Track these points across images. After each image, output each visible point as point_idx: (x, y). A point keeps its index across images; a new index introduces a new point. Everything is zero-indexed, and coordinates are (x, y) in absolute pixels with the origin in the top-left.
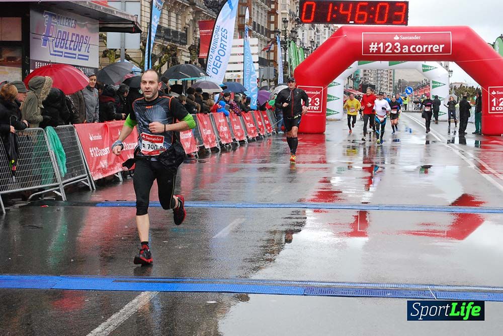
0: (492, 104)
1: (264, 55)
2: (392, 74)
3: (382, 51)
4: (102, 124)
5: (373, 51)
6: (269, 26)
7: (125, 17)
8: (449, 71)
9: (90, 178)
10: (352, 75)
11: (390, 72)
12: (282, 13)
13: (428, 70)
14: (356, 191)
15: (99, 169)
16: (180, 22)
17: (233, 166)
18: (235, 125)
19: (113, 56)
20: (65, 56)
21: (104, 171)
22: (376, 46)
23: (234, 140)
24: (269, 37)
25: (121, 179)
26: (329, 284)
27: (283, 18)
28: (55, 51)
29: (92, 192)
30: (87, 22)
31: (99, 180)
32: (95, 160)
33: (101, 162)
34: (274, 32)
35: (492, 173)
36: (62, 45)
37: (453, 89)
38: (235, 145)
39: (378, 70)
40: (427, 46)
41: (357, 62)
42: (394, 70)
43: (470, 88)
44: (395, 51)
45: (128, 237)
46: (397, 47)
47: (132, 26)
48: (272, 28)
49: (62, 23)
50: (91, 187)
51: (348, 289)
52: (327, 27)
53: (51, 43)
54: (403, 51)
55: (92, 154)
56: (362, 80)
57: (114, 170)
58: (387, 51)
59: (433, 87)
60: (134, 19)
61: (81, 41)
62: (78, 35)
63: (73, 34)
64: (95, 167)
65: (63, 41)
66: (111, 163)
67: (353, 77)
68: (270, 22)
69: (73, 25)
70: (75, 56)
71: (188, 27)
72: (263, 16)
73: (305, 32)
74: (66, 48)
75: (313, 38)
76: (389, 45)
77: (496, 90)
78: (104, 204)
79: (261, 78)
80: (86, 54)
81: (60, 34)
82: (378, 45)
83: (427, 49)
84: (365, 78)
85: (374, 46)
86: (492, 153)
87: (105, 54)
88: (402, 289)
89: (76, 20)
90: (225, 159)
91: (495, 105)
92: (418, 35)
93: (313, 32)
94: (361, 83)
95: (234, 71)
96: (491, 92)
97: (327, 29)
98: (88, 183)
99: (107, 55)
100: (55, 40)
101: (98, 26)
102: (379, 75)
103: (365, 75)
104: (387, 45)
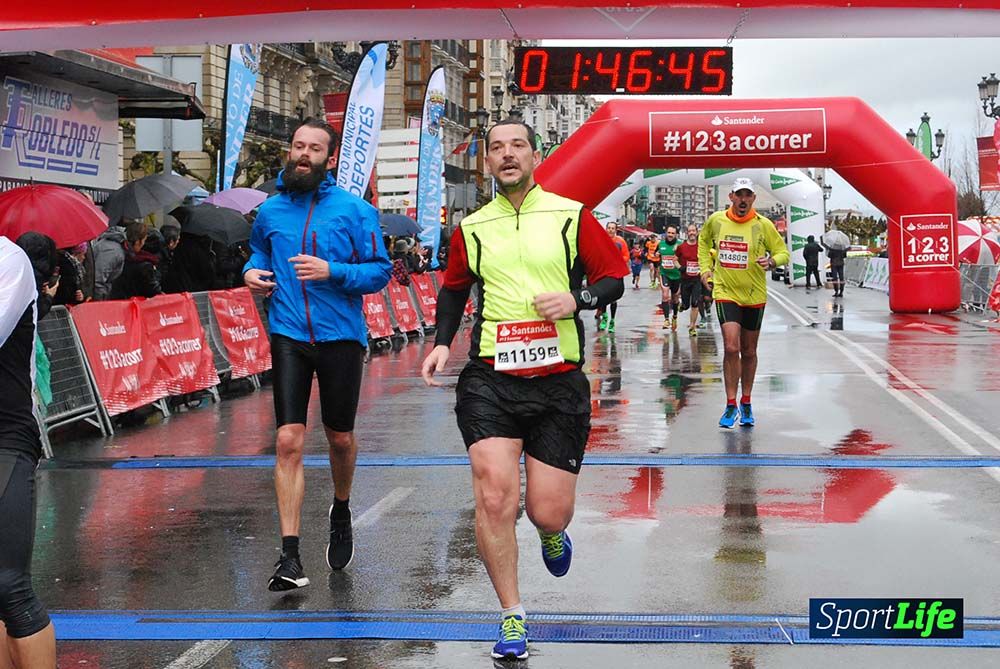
0: (908, 249)
1: (457, 160)
2: (713, 195)
3: (688, 149)
4: (125, 304)
5: (671, 148)
6: (466, 103)
7: (171, 88)
8: (825, 187)
9: (101, 411)
10: (632, 197)
11: (709, 192)
12: (492, 77)
13: (782, 185)
14: (637, 428)
15: (121, 394)
16: (287, 97)
17: (395, 382)
18: (398, 301)
19: (152, 168)
20: (49, 168)
21: (131, 397)
22: (677, 138)
23: (397, 330)
24: (468, 125)
25: (166, 412)
26: (576, 618)
27: (493, 87)
28: (29, 157)
29: (108, 438)
30: (93, 99)
31: (121, 415)
32: (112, 376)
33: (124, 380)
34: (476, 115)
35: (907, 388)
36: (43, 145)
37: (833, 221)
38: (397, 341)
39: (684, 187)
40: (777, 137)
41: (640, 172)
42: (716, 186)
43: (866, 219)
44: (715, 147)
45: (174, 530)
46: (719, 140)
47: (185, 104)
48: (473, 108)
49: (42, 102)
50: (104, 431)
51: (616, 627)
52: (582, 103)
53: (20, 141)
54: (731, 147)
55: (105, 363)
56: (654, 208)
57: (151, 394)
58: (699, 148)
59: (794, 219)
60: (188, 92)
61: (80, 136)
62: (75, 125)
63: (66, 123)
64: (113, 390)
65: (45, 139)
66: (146, 380)
67: (635, 202)
68: (468, 96)
69: (65, 104)
70: (69, 167)
71: (304, 106)
72: (455, 84)
73: (539, 114)
74: (52, 151)
75: (554, 125)
76: (702, 137)
77: (915, 222)
78: (129, 465)
79: (451, 205)
80: (95, 162)
81: (38, 122)
82: (681, 135)
83: (778, 142)
84: (660, 204)
85: (673, 138)
86: (907, 347)
87: (137, 162)
88: (724, 624)
89: (70, 95)
90: (380, 369)
91: (914, 251)
92: (759, 115)
93: (554, 113)
94: (651, 213)
95: (397, 194)
96: (905, 226)
97: (582, 107)
98: (97, 421)
99: (141, 164)
100: (29, 136)
101: (116, 105)
102: (688, 198)
103: (659, 197)
104: (698, 136)
